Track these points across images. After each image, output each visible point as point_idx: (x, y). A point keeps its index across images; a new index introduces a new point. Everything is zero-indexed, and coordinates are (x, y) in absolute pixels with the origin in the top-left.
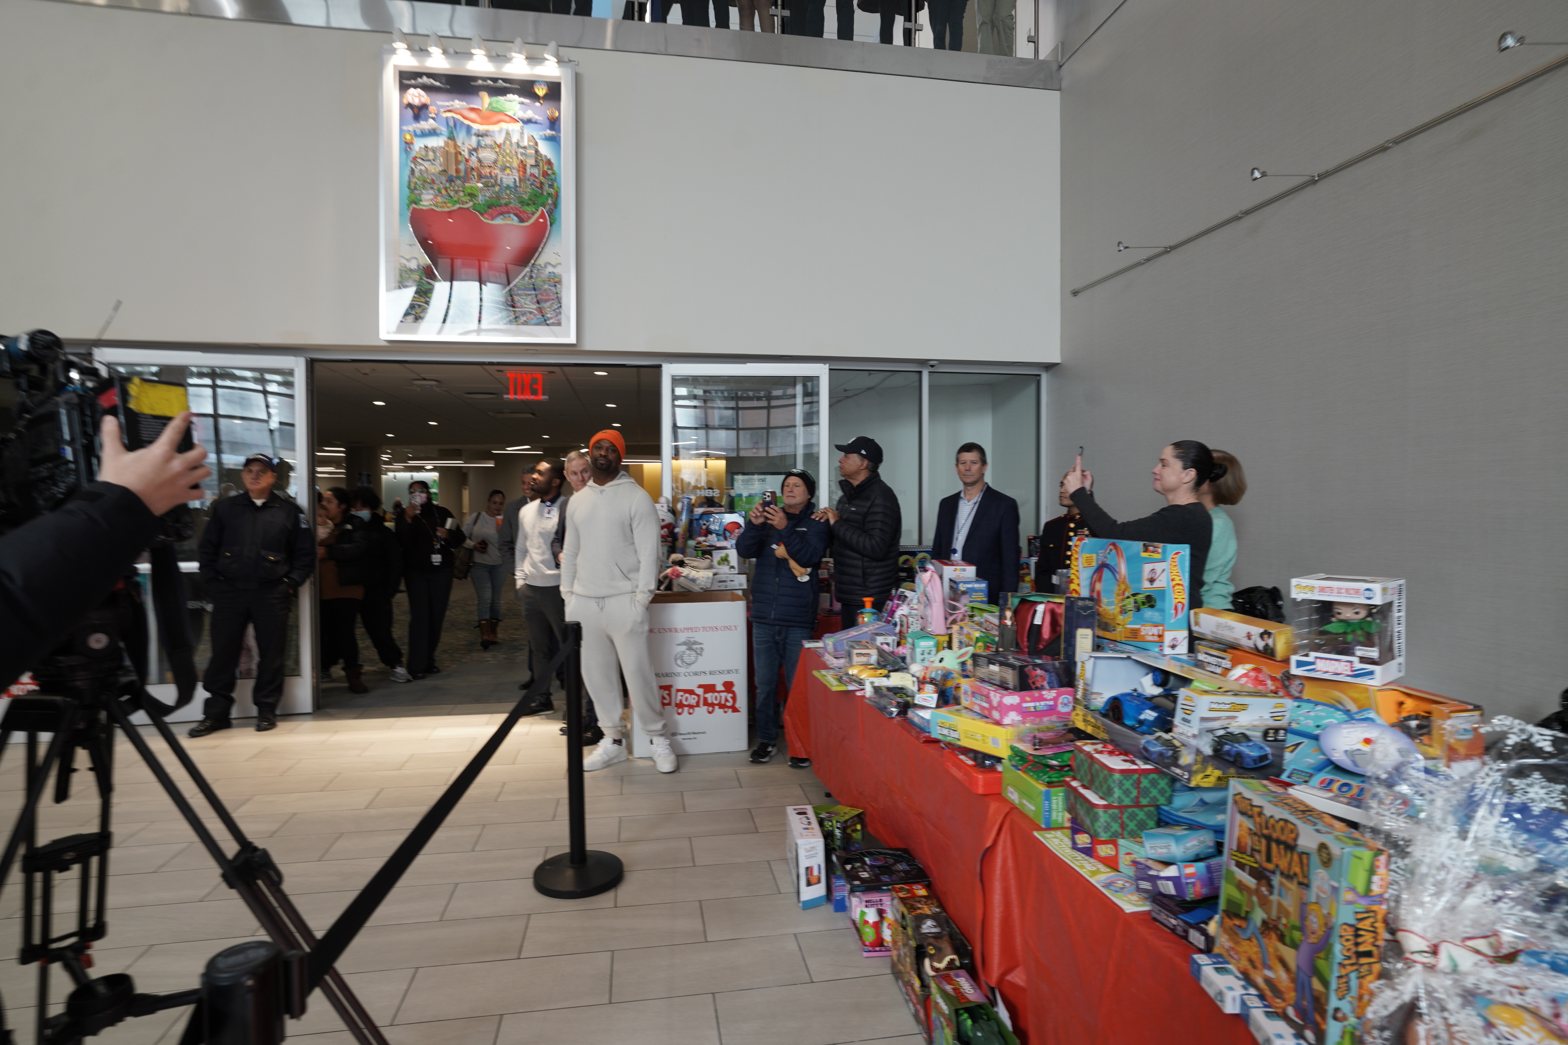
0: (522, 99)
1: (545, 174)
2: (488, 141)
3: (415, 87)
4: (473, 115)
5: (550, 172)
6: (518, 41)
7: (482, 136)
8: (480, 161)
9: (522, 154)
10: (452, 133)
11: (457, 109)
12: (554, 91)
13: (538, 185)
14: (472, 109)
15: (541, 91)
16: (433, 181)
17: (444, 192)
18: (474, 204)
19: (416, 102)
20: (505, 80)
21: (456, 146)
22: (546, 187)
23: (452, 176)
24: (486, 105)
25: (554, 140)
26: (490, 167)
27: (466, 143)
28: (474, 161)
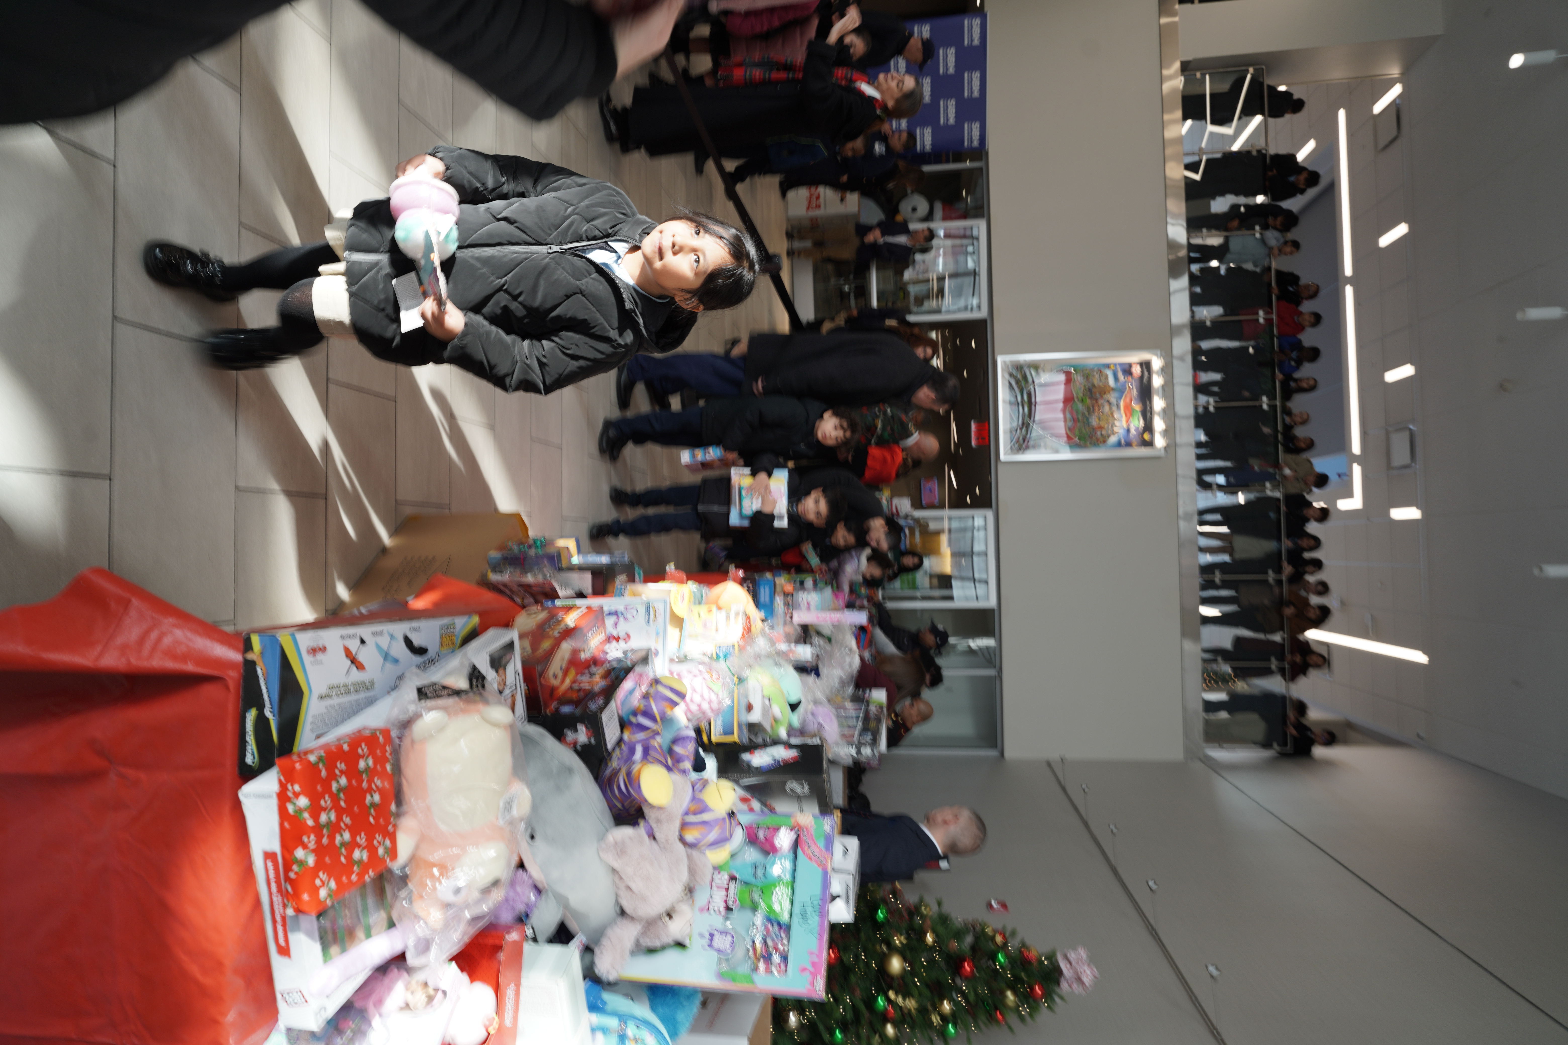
0: (1141, 427)
1: (1097, 440)
2: (1114, 409)
3: (1142, 370)
4: (1128, 400)
5: (1100, 444)
7: (1116, 406)
8: (1102, 405)
9: (1109, 428)
10: (1117, 389)
11: (1131, 392)
12: (1150, 444)
19: (1133, 371)
20: (1151, 419)
21: (1109, 392)
22: (1090, 440)
23: (1093, 390)
24: (1135, 407)
25: (1119, 444)
26: (1099, 411)
27: (1112, 397)
28: (1101, 401)
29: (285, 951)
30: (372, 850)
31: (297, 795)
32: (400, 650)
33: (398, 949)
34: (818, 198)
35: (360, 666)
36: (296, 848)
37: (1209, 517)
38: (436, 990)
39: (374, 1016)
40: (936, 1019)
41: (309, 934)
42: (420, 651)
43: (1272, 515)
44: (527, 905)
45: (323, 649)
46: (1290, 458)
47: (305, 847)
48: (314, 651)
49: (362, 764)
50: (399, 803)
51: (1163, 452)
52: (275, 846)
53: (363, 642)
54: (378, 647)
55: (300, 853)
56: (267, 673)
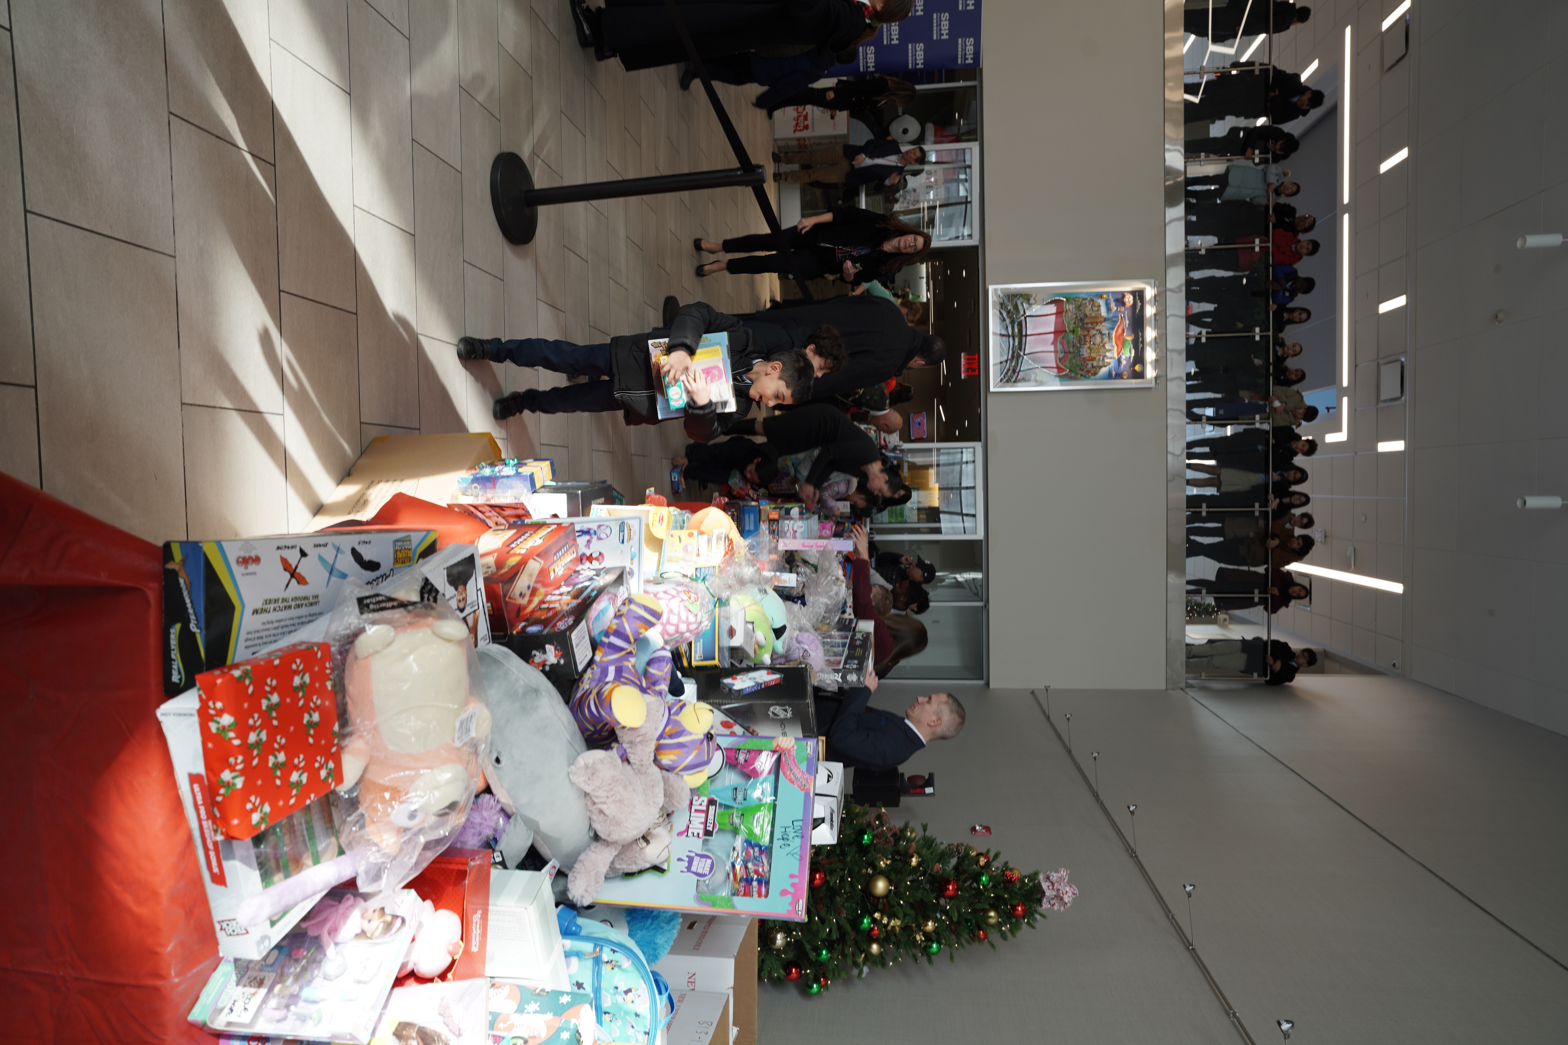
0: (1132, 358)
1: (1088, 372)
2: (1106, 339)
3: (1134, 299)
4: (1120, 331)
5: (1090, 375)
7: (1108, 336)
8: (1094, 335)
9: (1100, 359)
10: (1109, 320)
11: (1124, 322)
12: (1141, 375)
13: (1081, 368)
15: (1137, 368)
16: (1080, 310)
17: (1074, 316)
18: (1068, 333)
19: (1126, 300)
20: (1143, 349)
21: (1101, 322)
22: (1081, 372)
23: (1085, 320)
24: (1127, 338)
25: (1109, 376)
26: (1091, 341)
27: (1104, 327)
28: (1093, 332)
29: (219, 879)
30: (314, 773)
31: (220, 713)
32: (347, 563)
33: (346, 875)
34: (806, 118)
35: (301, 581)
36: (222, 770)
37: (1197, 450)
38: (395, 917)
39: (329, 945)
40: (919, 937)
41: (246, 861)
42: (372, 566)
43: (1260, 447)
44: (495, 830)
45: (257, 560)
46: (1280, 389)
47: (232, 769)
48: (245, 561)
49: (297, 681)
50: (344, 723)
51: (1153, 385)
52: (200, 768)
53: (303, 554)
54: (321, 559)
55: (226, 775)
56: (191, 584)
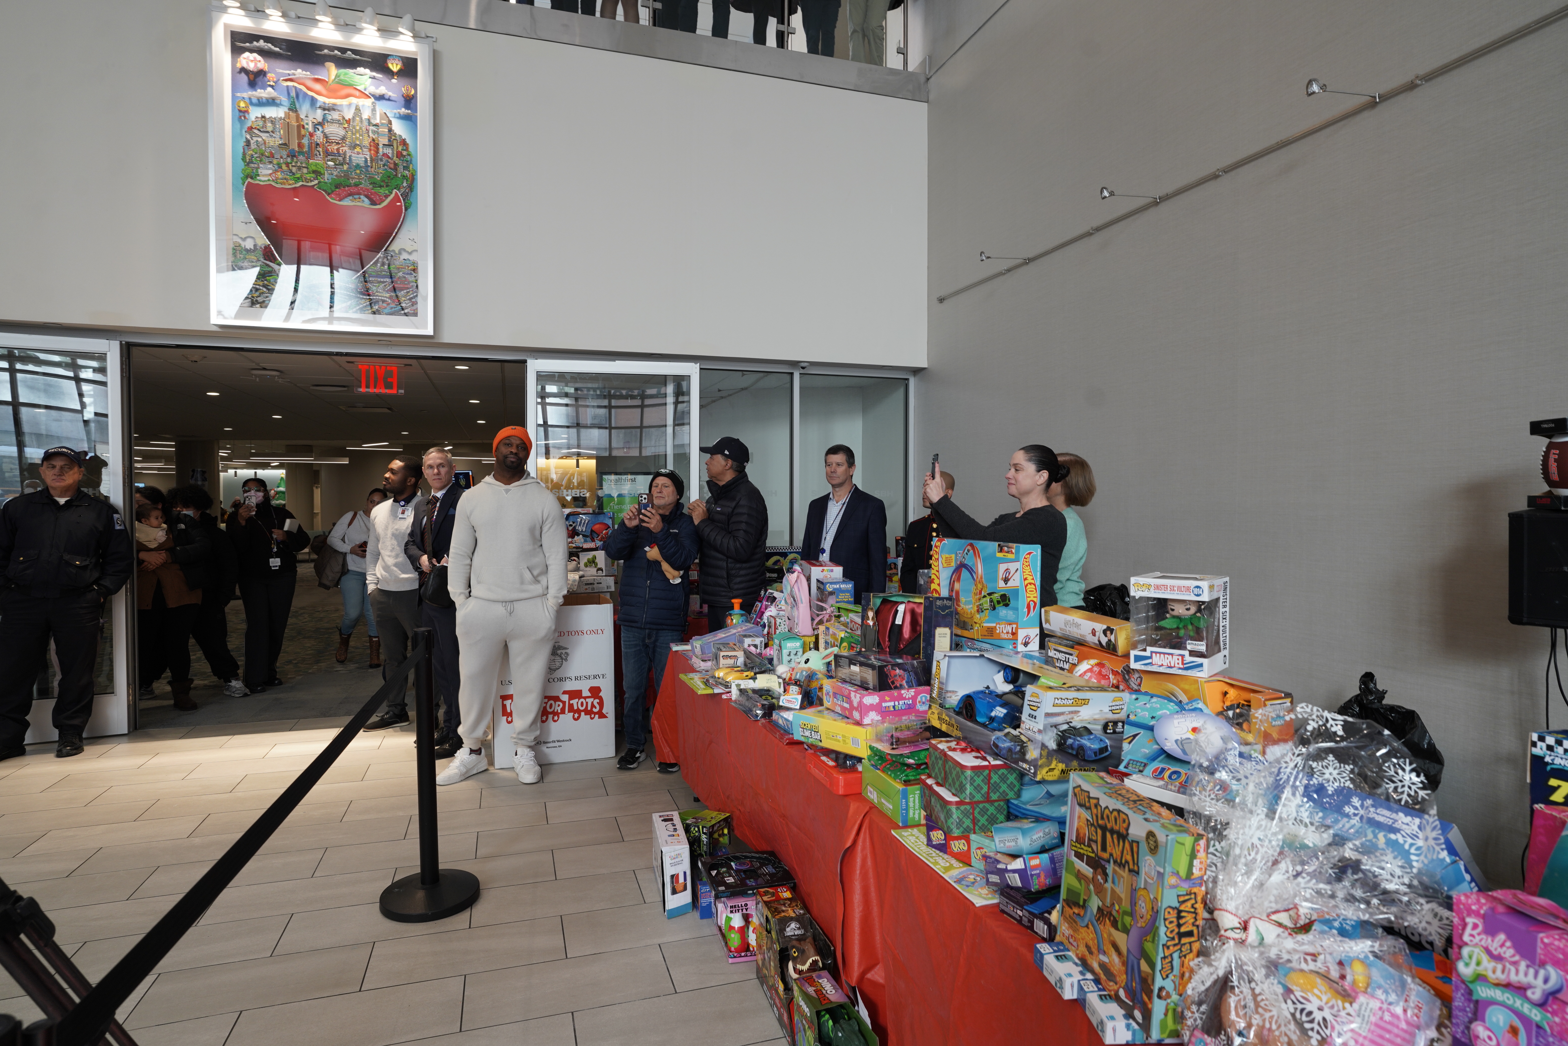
0: (374, 74)
1: (399, 155)
2: (335, 115)
3: (251, 51)
4: (318, 87)
5: (405, 153)
6: (369, 11)
7: (329, 110)
8: (326, 136)
9: (374, 132)
10: (293, 103)
11: (299, 78)
12: (409, 63)
13: (392, 166)
14: (317, 80)
15: (395, 67)
16: (272, 155)
17: (284, 167)
18: (319, 182)
19: (251, 67)
20: (354, 52)
21: (298, 118)
22: (400, 169)
23: (293, 150)
24: (333, 77)
25: (410, 119)
26: (338, 143)
27: (310, 116)
28: (319, 136)
51: (426, 43)
